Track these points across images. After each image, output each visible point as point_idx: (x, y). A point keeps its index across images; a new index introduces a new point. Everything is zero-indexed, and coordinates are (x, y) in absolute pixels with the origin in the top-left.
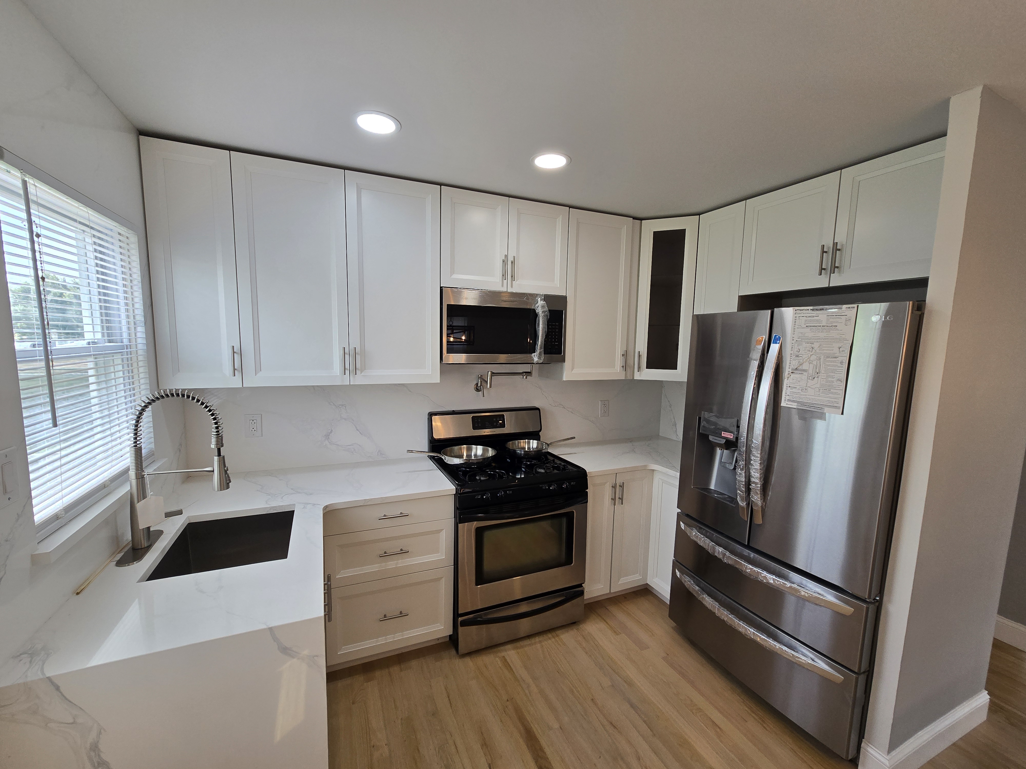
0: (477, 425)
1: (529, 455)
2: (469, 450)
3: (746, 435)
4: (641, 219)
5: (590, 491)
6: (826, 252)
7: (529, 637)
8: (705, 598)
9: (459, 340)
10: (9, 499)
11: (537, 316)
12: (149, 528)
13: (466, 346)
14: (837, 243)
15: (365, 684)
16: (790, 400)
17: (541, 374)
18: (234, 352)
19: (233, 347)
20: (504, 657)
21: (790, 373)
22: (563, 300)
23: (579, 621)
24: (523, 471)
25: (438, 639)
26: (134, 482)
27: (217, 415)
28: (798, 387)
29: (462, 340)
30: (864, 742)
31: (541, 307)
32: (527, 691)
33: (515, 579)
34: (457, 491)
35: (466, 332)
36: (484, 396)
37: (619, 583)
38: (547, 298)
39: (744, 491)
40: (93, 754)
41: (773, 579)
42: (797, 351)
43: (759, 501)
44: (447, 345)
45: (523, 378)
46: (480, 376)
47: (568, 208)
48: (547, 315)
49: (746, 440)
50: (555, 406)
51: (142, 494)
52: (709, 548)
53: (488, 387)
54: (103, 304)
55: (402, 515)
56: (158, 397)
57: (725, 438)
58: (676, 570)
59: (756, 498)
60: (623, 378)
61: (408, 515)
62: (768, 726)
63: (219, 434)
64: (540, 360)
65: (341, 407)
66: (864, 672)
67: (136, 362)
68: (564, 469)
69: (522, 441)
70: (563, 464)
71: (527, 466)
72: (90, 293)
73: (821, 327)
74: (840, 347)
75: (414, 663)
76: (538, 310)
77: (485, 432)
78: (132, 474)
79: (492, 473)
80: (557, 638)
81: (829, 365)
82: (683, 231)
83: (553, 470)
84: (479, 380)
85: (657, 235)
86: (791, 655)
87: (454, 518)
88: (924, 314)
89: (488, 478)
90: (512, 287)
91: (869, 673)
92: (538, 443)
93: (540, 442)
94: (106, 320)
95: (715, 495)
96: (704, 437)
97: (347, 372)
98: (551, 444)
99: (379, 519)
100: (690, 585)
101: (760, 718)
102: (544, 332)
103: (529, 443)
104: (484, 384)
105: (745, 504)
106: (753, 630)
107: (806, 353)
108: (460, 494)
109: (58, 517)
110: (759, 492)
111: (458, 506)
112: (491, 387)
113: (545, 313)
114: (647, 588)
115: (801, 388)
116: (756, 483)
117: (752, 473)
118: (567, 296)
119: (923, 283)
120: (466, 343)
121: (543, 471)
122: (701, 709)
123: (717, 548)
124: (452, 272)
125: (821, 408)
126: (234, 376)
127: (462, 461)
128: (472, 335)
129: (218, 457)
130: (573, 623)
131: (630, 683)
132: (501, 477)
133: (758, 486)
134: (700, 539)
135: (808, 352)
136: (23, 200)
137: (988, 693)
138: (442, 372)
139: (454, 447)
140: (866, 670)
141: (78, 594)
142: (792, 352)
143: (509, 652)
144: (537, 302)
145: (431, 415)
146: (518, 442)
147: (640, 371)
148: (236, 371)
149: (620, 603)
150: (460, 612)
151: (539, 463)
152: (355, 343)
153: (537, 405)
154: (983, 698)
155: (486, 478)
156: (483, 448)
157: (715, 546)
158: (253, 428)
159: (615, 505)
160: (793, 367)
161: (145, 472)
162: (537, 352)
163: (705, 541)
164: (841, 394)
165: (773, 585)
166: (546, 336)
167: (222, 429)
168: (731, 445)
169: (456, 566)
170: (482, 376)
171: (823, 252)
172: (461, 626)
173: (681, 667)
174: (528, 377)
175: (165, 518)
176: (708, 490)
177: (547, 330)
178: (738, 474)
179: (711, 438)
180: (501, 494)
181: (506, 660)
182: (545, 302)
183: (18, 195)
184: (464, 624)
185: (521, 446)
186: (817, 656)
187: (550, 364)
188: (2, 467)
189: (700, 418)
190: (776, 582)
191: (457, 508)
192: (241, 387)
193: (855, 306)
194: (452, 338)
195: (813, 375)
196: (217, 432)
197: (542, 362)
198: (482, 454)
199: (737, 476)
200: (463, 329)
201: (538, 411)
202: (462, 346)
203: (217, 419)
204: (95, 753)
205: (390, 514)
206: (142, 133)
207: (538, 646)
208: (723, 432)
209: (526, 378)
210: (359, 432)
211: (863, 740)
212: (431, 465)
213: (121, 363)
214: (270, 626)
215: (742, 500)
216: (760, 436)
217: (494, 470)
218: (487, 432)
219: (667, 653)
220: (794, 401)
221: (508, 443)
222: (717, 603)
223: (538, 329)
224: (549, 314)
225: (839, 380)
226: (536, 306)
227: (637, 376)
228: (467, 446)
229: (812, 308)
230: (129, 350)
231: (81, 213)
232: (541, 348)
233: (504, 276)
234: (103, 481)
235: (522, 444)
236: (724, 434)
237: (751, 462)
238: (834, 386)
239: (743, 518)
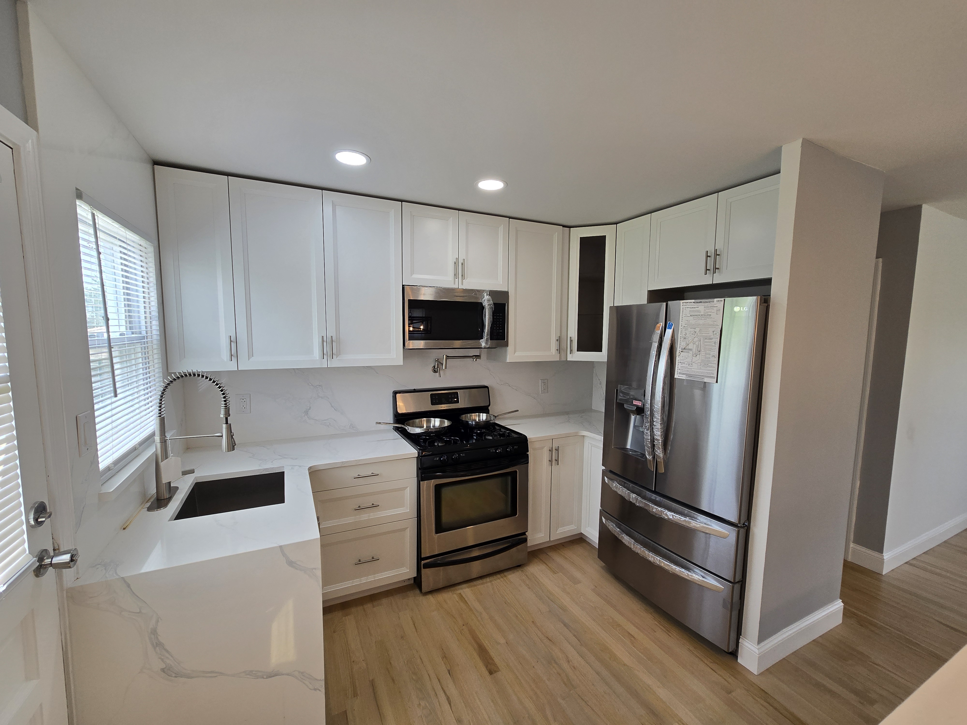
0: (434, 401)
1: (479, 425)
2: (429, 422)
3: (650, 402)
4: (570, 227)
5: (531, 453)
6: (710, 256)
7: (481, 577)
8: (624, 537)
9: (417, 329)
10: (87, 450)
11: (484, 308)
12: (170, 483)
13: (424, 334)
14: (716, 249)
15: (344, 618)
16: (681, 373)
17: (489, 358)
18: (231, 341)
19: (230, 336)
20: (460, 593)
21: (680, 352)
22: (505, 294)
23: (523, 565)
24: (475, 439)
25: (404, 581)
26: (159, 445)
27: (225, 391)
28: (686, 363)
29: (420, 330)
30: (742, 638)
31: (487, 301)
32: (479, 618)
33: (468, 528)
34: (419, 454)
35: (424, 322)
36: (440, 377)
37: (557, 533)
38: (493, 294)
39: (649, 447)
40: (153, 636)
41: (673, 516)
42: (684, 335)
43: (661, 454)
44: (409, 333)
45: (473, 360)
46: (436, 359)
47: (508, 218)
48: (492, 308)
49: (649, 405)
50: (502, 384)
51: (165, 455)
52: (625, 495)
53: (444, 368)
54: (127, 303)
55: (373, 475)
56: (175, 378)
57: (636, 405)
58: (603, 517)
59: (659, 452)
60: (557, 359)
61: (378, 475)
62: (672, 634)
63: (226, 406)
64: (487, 345)
65: (318, 387)
66: (738, 582)
67: (151, 350)
68: (509, 436)
69: (474, 414)
70: (508, 432)
71: (478, 435)
72: (116, 293)
73: (700, 316)
74: (714, 331)
75: (385, 601)
76: (485, 303)
77: (441, 407)
78: (157, 438)
79: (448, 439)
80: (505, 578)
81: (706, 345)
82: (604, 237)
83: (500, 437)
84: (436, 363)
85: (583, 240)
86: (687, 575)
87: (417, 477)
88: (769, 305)
89: (445, 444)
90: (462, 284)
91: (742, 583)
92: (487, 416)
93: (489, 415)
94: (129, 315)
95: (630, 453)
96: (620, 406)
97: (325, 357)
98: (498, 416)
99: (354, 478)
100: (612, 528)
101: (666, 629)
102: (490, 322)
103: (479, 416)
104: (440, 366)
105: (651, 457)
106: (660, 558)
107: (691, 336)
108: (421, 456)
109: (110, 469)
110: (661, 447)
111: (420, 467)
112: (446, 368)
113: (490, 306)
114: (582, 538)
115: (688, 363)
116: (658, 440)
117: (655, 432)
118: (509, 291)
119: (767, 282)
120: (424, 332)
121: (491, 438)
122: (620, 625)
123: (631, 495)
124: (412, 273)
125: (702, 378)
126: (231, 361)
127: (422, 430)
128: (429, 325)
129: (226, 425)
130: (519, 566)
131: (564, 609)
132: (455, 442)
133: (659, 442)
134: (619, 489)
135: (692, 335)
136: (92, 228)
137: (842, 602)
138: (405, 357)
139: (415, 420)
140: (740, 580)
141: (124, 529)
142: (681, 335)
143: (464, 590)
144: (484, 297)
145: (395, 393)
146: (470, 415)
147: (572, 353)
148: (232, 357)
149: (559, 550)
150: (422, 557)
151: (488, 431)
152: (331, 332)
153: (486, 384)
154: (839, 605)
155: (443, 444)
156: (440, 420)
157: (630, 493)
158: (243, 406)
159: (552, 465)
160: (682, 347)
161: (167, 438)
162: (484, 338)
163: (622, 491)
164: (715, 367)
165: (672, 520)
166: (491, 325)
167: (229, 402)
168: (640, 411)
169: (419, 518)
170: (438, 359)
171: (707, 256)
172: (424, 568)
173: (607, 596)
174: (477, 359)
175: (182, 475)
176: (625, 449)
177: (492, 320)
178: (645, 433)
179: (626, 406)
180: (456, 456)
181: (462, 596)
182: (490, 297)
183: (89, 225)
184: (426, 566)
185: (472, 418)
186: (705, 573)
187: (496, 349)
188: (84, 425)
189: (617, 390)
190: (674, 517)
191: (419, 469)
192: (237, 370)
193: (723, 299)
194: (412, 328)
195: (696, 353)
196: (225, 404)
197: (488, 347)
198: (439, 425)
199: (644, 435)
200: (421, 320)
201: (487, 389)
202: (420, 335)
203: (225, 394)
204: (154, 636)
205: (362, 474)
206: (156, 163)
207: (489, 584)
208: (634, 401)
209: (476, 361)
210: (333, 408)
211: (741, 636)
212: (396, 435)
213: (141, 351)
214: (280, 545)
215: (649, 455)
216: (660, 402)
217: (450, 438)
218: (444, 407)
219: (595, 586)
220: (683, 374)
221: (462, 416)
222: (633, 540)
223: (485, 319)
224: (493, 307)
225: (714, 356)
226: (483, 300)
227: (570, 358)
228: (427, 419)
229: (693, 301)
230: (146, 340)
231: (121, 233)
232: (487, 335)
233: (456, 275)
234: (134, 445)
235: (473, 417)
236: (635, 402)
237: (654, 423)
238: (711, 361)
239: (650, 469)
